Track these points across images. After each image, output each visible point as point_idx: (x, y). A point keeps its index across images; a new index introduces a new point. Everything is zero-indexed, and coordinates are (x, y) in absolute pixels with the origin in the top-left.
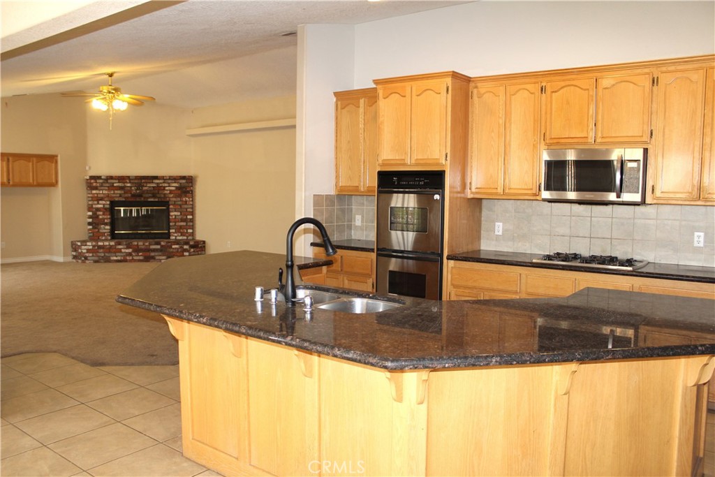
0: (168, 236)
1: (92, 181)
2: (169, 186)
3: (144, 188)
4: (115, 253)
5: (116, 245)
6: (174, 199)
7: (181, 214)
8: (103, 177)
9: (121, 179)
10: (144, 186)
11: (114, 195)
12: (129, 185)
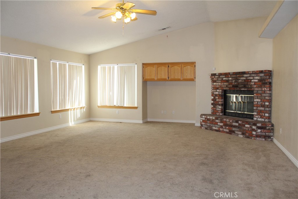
1: (213, 77)
2: (253, 79)
3: (240, 81)
4: (215, 124)
5: (215, 119)
6: (256, 89)
8: (217, 74)
9: (226, 75)
10: (238, 80)
11: (224, 86)
12: (230, 79)
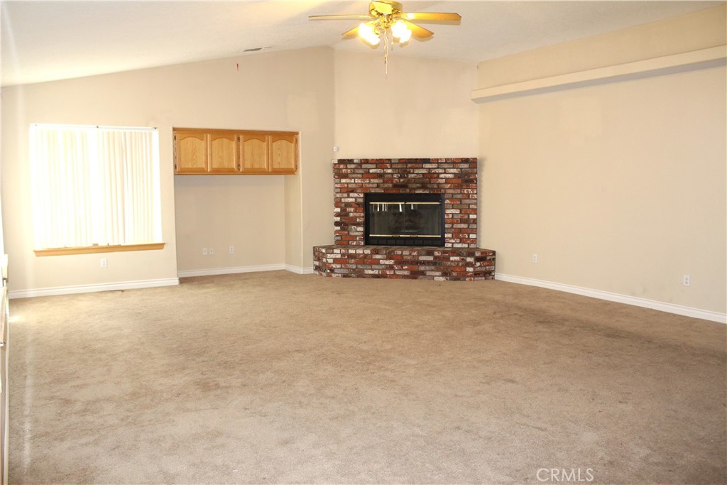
0: (441, 242)
1: (342, 166)
2: (445, 173)
3: (411, 176)
4: (371, 264)
5: (372, 254)
6: (451, 191)
7: (461, 213)
8: (355, 161)
9: (380, 163)
10: (409, 173)
11: (370, 185)
12: (390, 171)
